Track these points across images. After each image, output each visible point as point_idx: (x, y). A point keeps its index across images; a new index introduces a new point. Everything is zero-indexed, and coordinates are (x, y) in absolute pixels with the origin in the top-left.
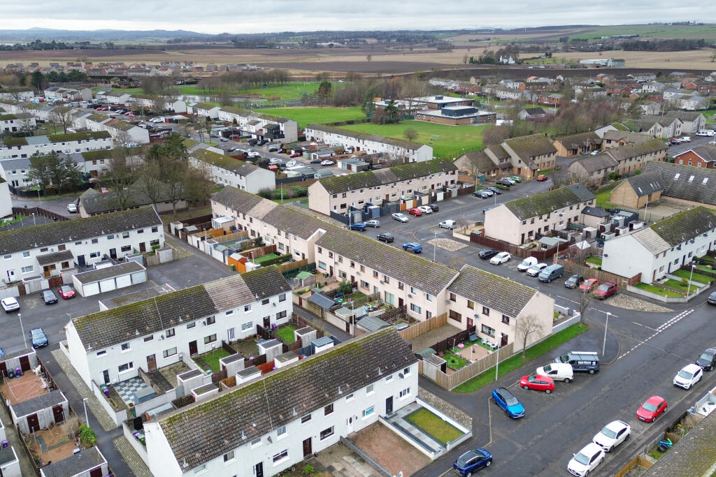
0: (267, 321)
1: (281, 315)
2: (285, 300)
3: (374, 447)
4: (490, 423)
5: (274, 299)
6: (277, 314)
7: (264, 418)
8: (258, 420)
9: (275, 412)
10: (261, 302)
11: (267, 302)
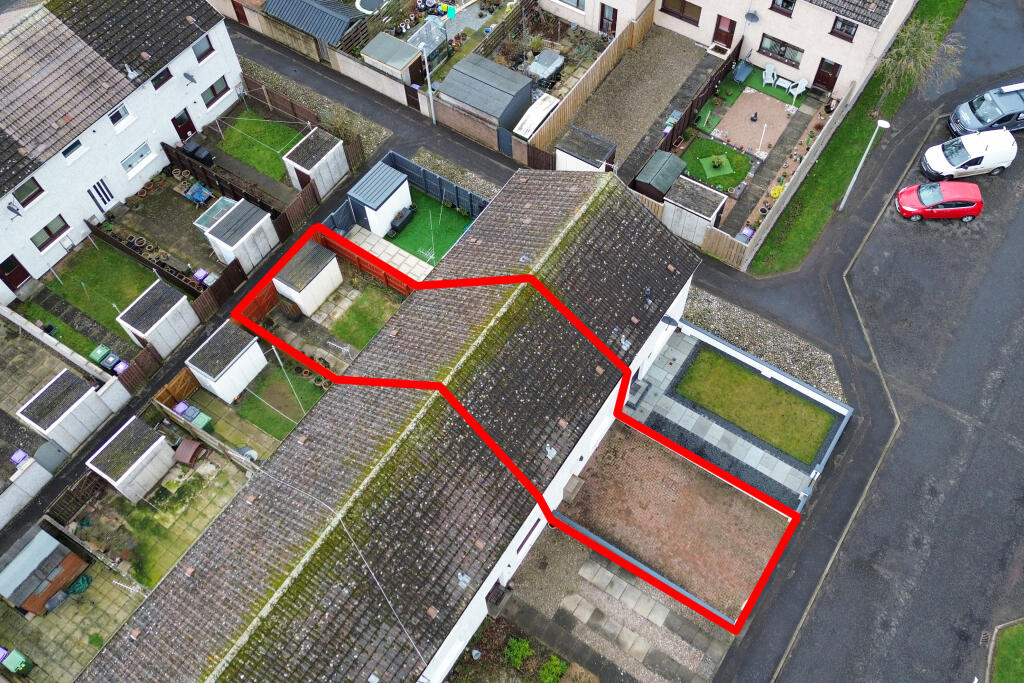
0: (183, 123)
1: (214, 93)
2: (211, 50)
3: (637, 513)
4: (875, 360)
5: (184, 62)
6: (203, 95)
7: (390, 639)
8: (376, 657)
9: (413, 603)
10: (149, 85)
11: (167, 75)
